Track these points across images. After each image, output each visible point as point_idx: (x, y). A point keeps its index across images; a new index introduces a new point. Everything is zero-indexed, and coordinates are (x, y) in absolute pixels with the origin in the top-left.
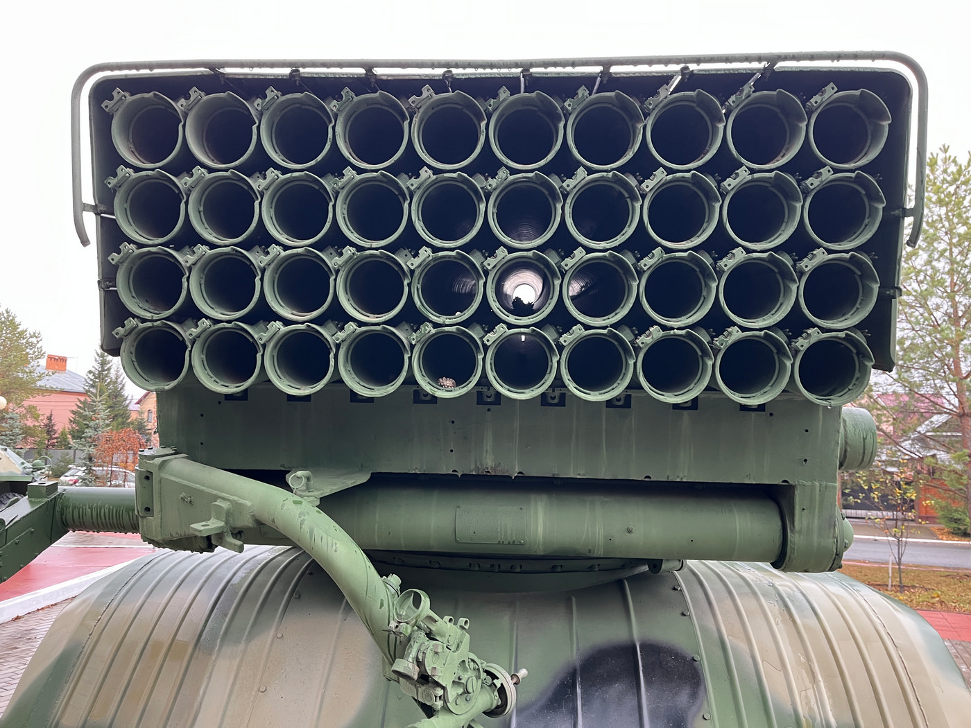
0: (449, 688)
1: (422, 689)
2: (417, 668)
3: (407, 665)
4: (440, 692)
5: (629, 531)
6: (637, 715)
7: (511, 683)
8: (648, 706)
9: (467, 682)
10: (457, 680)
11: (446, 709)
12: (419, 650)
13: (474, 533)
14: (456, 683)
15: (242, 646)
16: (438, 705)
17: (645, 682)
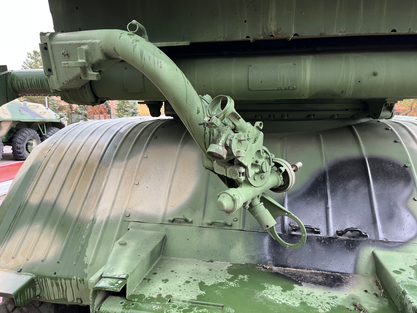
0: (249, 167)
1: (229, 169)
2: (225, 150)
3: (218, 149)
4: (243, 170)
5: (375, 74)
6: (368, 198)
7: (292, 170)
8: (375, 193)
9: (262, 165)
10: (255, 163)
11: (247, 182)
12: (226, 139)
13: (261, 82)
14: (254, 165)
15: (125, 162)
16: (242, 179)
17: (372, 179)
